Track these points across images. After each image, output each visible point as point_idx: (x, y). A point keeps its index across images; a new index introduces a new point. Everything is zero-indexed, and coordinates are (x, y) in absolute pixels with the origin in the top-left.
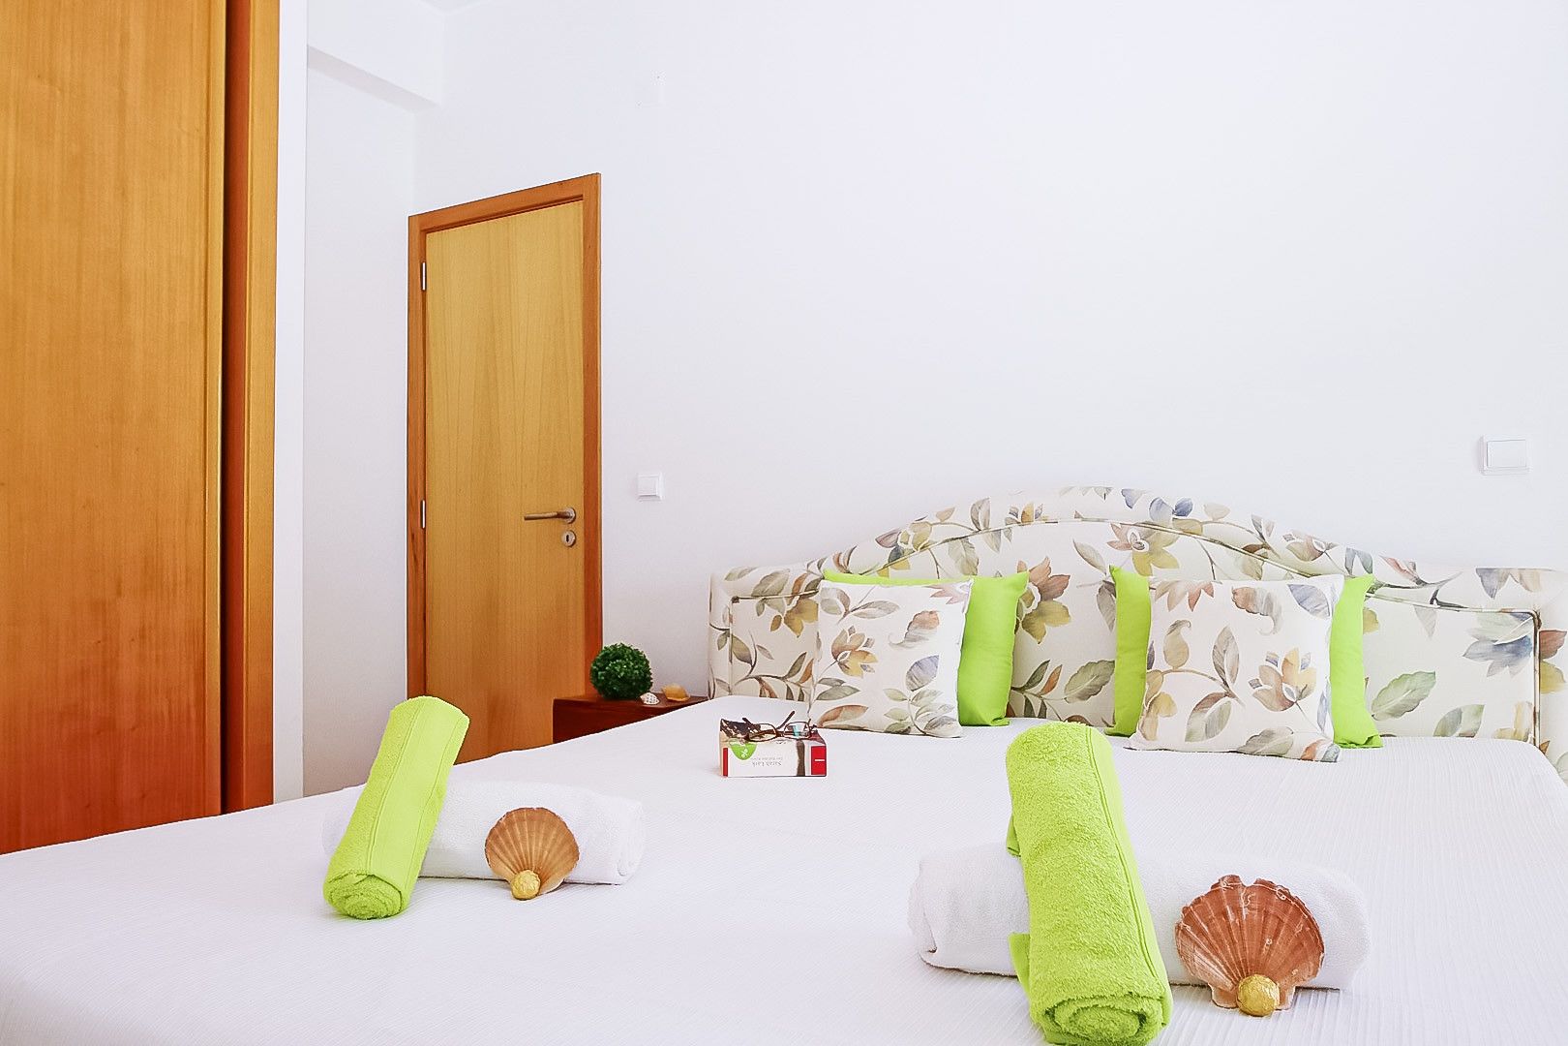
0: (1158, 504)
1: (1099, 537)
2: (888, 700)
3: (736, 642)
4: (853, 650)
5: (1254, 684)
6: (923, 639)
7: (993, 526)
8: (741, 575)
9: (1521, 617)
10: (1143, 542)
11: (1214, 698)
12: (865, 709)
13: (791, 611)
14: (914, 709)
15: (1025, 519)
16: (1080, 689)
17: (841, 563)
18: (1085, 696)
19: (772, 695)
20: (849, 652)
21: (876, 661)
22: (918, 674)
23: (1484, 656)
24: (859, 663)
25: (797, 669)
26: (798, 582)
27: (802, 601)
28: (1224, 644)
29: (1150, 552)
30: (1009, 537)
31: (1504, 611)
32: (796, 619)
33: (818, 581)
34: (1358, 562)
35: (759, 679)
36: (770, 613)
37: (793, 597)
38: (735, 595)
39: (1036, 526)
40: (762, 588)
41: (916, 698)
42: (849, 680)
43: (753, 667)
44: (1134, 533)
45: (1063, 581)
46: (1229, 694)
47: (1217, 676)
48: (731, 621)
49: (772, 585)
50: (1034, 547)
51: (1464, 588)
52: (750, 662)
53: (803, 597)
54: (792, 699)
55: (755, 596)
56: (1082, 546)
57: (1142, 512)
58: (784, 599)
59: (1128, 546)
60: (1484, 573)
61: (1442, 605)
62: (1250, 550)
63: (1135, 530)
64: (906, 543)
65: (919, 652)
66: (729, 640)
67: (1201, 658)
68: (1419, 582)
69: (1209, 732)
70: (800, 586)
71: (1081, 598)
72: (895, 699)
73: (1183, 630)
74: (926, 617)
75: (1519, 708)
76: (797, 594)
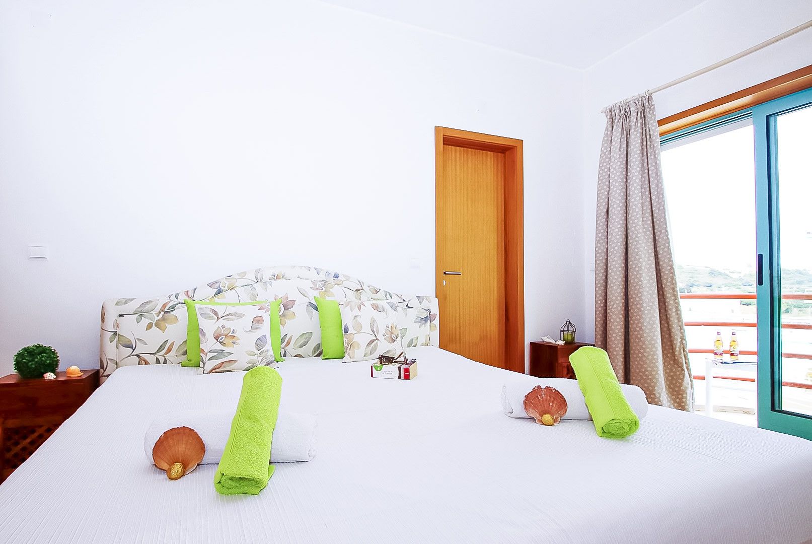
0: (328, 273)
1: (306, 285)
2: (247, 355)
3: (122, 338)
4: (226, 336)
5: (384, 335)
6: (259, 328)
7: (264, 280)
8: (126, 302)
9: (426, 310)
10: (323, 288)
11: (373, 341)
12: (236, 361)
13: (158, 320)
14: (260, 359)
15: (278, 278)
16: (299, 344)
17: (190, 295)
18: (301, 346)
19: (146, 363)
20: (224, 337)
21: (239, 339)
22: (260, 343)
23: (419, 322)
24: (231, 341)
25: (162, 348)
26: (164, 306)
27: (166, 315)
28: (373, 323)
29: (325, 291)
30: (271, 285)
31: (423, 309)
32: (162, 323)
33: (176, 305)
34: (388, 295)
35: (138, 356)
36: (145, 322)
37: (160, 313)
38: (121, 313)
39: (282, 280)
40: (141, 309)
41: (261, 353)
42: (227, 349)
43: (134, 350)
44: (319, 285)
45: (293, 302)
46: (377, 339)
47: (372, 333)
48: (118, 326)
49: (147, 307)
50: (280, 289)
51: (414, 303)
52: (132, 347)
53: (165, 313)
54: (160, 364)
55: (135, 313)
56: (301, 289)
57: (322, 276)
58: (155, 315)
59: (317, 289)
60: (418, 297)
61: (409, 307)
62: (357, 290)
63: (320, 283)
64: (224, 287)
65: (258, 334)
66: (117, 337)
67: (367, 328)
68: (404, 300)
69: (371, 353)
70: (165, 307)
71: (300, 309)
72: (251, 355)
73: (358, 318)
74: (259, 318)
75: (426, 336)
76: (162, 311)
